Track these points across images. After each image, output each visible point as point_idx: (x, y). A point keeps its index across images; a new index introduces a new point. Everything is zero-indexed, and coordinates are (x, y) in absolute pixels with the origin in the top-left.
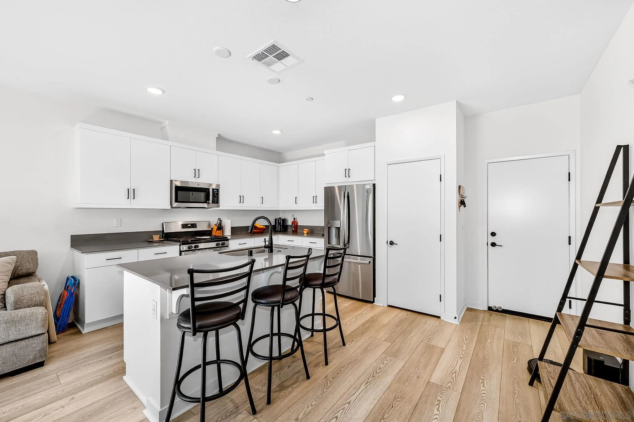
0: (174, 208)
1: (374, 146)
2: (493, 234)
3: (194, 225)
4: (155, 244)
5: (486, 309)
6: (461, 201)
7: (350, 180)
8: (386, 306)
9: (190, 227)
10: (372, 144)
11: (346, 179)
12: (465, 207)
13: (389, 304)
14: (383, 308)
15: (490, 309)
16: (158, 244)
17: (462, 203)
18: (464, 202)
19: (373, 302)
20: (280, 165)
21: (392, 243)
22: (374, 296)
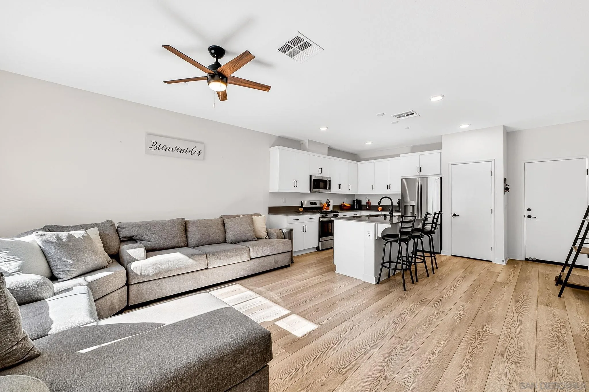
0: (312, 192)
1: (441, 153)
2: (529, 210)
3: (315, 203)
4: (301, 214)
5: (524, 259)
6: (506, 188)
7: (421, 174)
8: (450, 255)
9: (313, 204)
10: (439, 151)
11: (418, 174)
12: (509, 191)
13: (452, 255)
14: (447, 257)
15: (527, 259)
16: (302, 214)
17: (507, 189)
18: (508, 188)
19: (440, 253)
20: (359, 163)
21: (455, 215)
22: (441, 249)
